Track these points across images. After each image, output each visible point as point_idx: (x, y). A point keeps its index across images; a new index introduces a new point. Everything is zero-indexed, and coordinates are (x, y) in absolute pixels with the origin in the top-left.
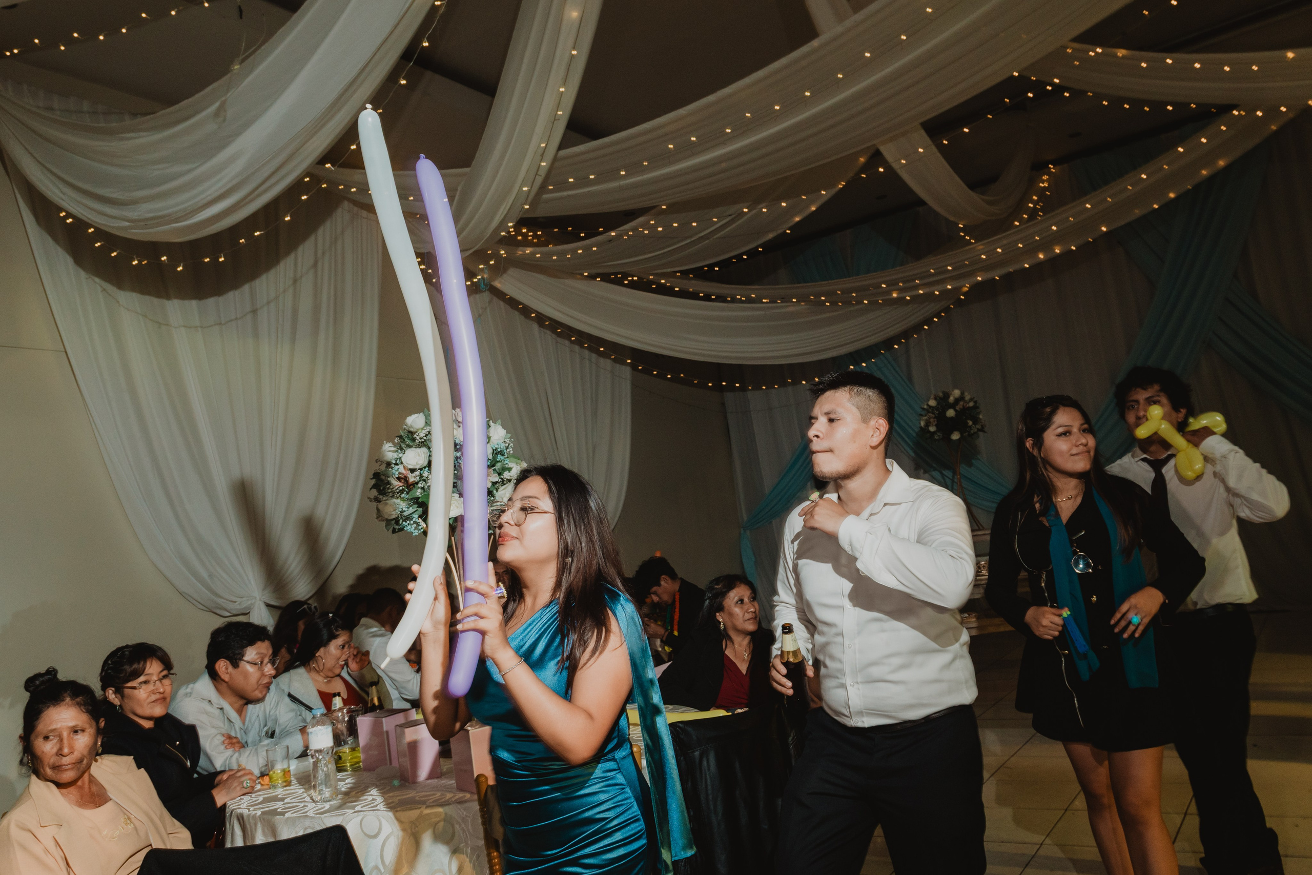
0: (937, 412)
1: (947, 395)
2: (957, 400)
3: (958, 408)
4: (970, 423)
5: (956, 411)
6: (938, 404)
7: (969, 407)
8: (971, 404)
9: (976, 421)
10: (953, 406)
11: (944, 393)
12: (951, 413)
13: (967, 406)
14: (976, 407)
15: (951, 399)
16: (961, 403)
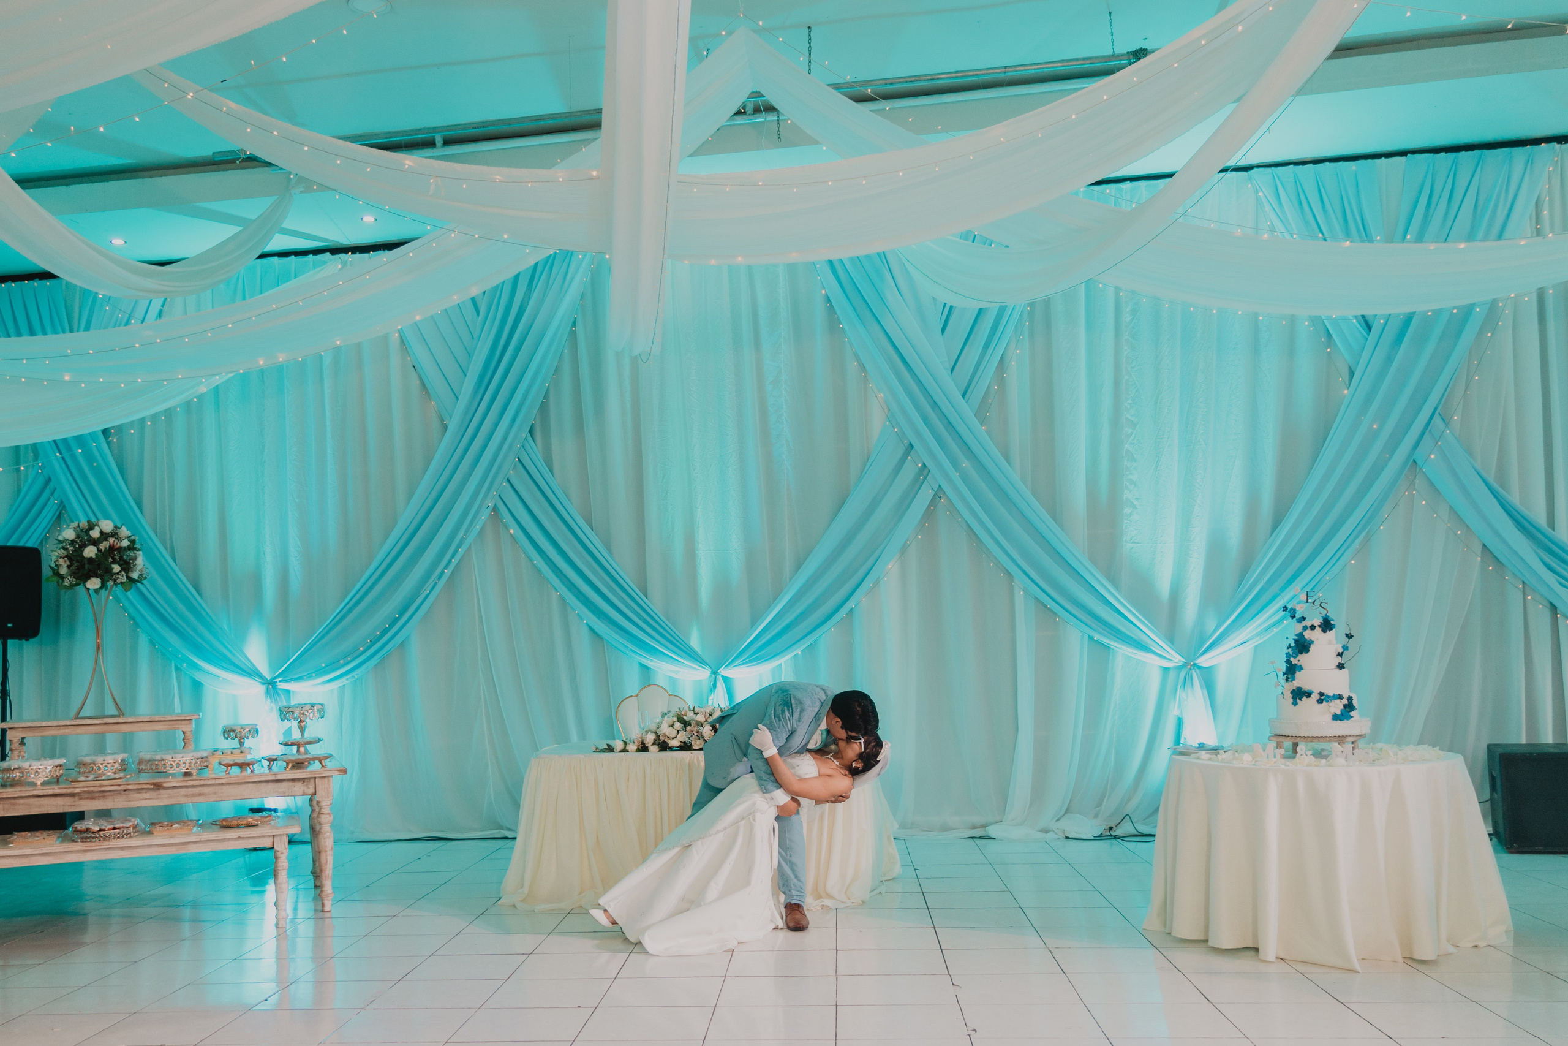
0: (72, 548)
1: (91, 527)
2: (104, 536)
3: (102, 546)
4: (116, 568)
5: (99, 550)
6: (78, 536)
7: (120, 548)
8: (125, 543)
9: (127, 566)
10: (95, 542)
11: (89, 522)
12: (90, 552)
13: (118, 545)
14: (132, 547)
15: (95, 534)
16: (112, 540)
